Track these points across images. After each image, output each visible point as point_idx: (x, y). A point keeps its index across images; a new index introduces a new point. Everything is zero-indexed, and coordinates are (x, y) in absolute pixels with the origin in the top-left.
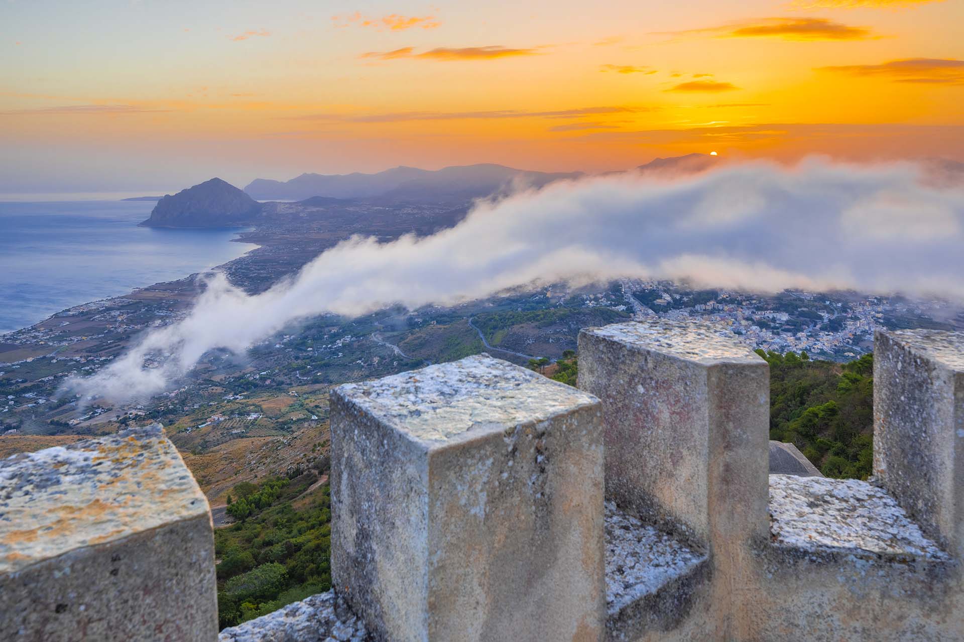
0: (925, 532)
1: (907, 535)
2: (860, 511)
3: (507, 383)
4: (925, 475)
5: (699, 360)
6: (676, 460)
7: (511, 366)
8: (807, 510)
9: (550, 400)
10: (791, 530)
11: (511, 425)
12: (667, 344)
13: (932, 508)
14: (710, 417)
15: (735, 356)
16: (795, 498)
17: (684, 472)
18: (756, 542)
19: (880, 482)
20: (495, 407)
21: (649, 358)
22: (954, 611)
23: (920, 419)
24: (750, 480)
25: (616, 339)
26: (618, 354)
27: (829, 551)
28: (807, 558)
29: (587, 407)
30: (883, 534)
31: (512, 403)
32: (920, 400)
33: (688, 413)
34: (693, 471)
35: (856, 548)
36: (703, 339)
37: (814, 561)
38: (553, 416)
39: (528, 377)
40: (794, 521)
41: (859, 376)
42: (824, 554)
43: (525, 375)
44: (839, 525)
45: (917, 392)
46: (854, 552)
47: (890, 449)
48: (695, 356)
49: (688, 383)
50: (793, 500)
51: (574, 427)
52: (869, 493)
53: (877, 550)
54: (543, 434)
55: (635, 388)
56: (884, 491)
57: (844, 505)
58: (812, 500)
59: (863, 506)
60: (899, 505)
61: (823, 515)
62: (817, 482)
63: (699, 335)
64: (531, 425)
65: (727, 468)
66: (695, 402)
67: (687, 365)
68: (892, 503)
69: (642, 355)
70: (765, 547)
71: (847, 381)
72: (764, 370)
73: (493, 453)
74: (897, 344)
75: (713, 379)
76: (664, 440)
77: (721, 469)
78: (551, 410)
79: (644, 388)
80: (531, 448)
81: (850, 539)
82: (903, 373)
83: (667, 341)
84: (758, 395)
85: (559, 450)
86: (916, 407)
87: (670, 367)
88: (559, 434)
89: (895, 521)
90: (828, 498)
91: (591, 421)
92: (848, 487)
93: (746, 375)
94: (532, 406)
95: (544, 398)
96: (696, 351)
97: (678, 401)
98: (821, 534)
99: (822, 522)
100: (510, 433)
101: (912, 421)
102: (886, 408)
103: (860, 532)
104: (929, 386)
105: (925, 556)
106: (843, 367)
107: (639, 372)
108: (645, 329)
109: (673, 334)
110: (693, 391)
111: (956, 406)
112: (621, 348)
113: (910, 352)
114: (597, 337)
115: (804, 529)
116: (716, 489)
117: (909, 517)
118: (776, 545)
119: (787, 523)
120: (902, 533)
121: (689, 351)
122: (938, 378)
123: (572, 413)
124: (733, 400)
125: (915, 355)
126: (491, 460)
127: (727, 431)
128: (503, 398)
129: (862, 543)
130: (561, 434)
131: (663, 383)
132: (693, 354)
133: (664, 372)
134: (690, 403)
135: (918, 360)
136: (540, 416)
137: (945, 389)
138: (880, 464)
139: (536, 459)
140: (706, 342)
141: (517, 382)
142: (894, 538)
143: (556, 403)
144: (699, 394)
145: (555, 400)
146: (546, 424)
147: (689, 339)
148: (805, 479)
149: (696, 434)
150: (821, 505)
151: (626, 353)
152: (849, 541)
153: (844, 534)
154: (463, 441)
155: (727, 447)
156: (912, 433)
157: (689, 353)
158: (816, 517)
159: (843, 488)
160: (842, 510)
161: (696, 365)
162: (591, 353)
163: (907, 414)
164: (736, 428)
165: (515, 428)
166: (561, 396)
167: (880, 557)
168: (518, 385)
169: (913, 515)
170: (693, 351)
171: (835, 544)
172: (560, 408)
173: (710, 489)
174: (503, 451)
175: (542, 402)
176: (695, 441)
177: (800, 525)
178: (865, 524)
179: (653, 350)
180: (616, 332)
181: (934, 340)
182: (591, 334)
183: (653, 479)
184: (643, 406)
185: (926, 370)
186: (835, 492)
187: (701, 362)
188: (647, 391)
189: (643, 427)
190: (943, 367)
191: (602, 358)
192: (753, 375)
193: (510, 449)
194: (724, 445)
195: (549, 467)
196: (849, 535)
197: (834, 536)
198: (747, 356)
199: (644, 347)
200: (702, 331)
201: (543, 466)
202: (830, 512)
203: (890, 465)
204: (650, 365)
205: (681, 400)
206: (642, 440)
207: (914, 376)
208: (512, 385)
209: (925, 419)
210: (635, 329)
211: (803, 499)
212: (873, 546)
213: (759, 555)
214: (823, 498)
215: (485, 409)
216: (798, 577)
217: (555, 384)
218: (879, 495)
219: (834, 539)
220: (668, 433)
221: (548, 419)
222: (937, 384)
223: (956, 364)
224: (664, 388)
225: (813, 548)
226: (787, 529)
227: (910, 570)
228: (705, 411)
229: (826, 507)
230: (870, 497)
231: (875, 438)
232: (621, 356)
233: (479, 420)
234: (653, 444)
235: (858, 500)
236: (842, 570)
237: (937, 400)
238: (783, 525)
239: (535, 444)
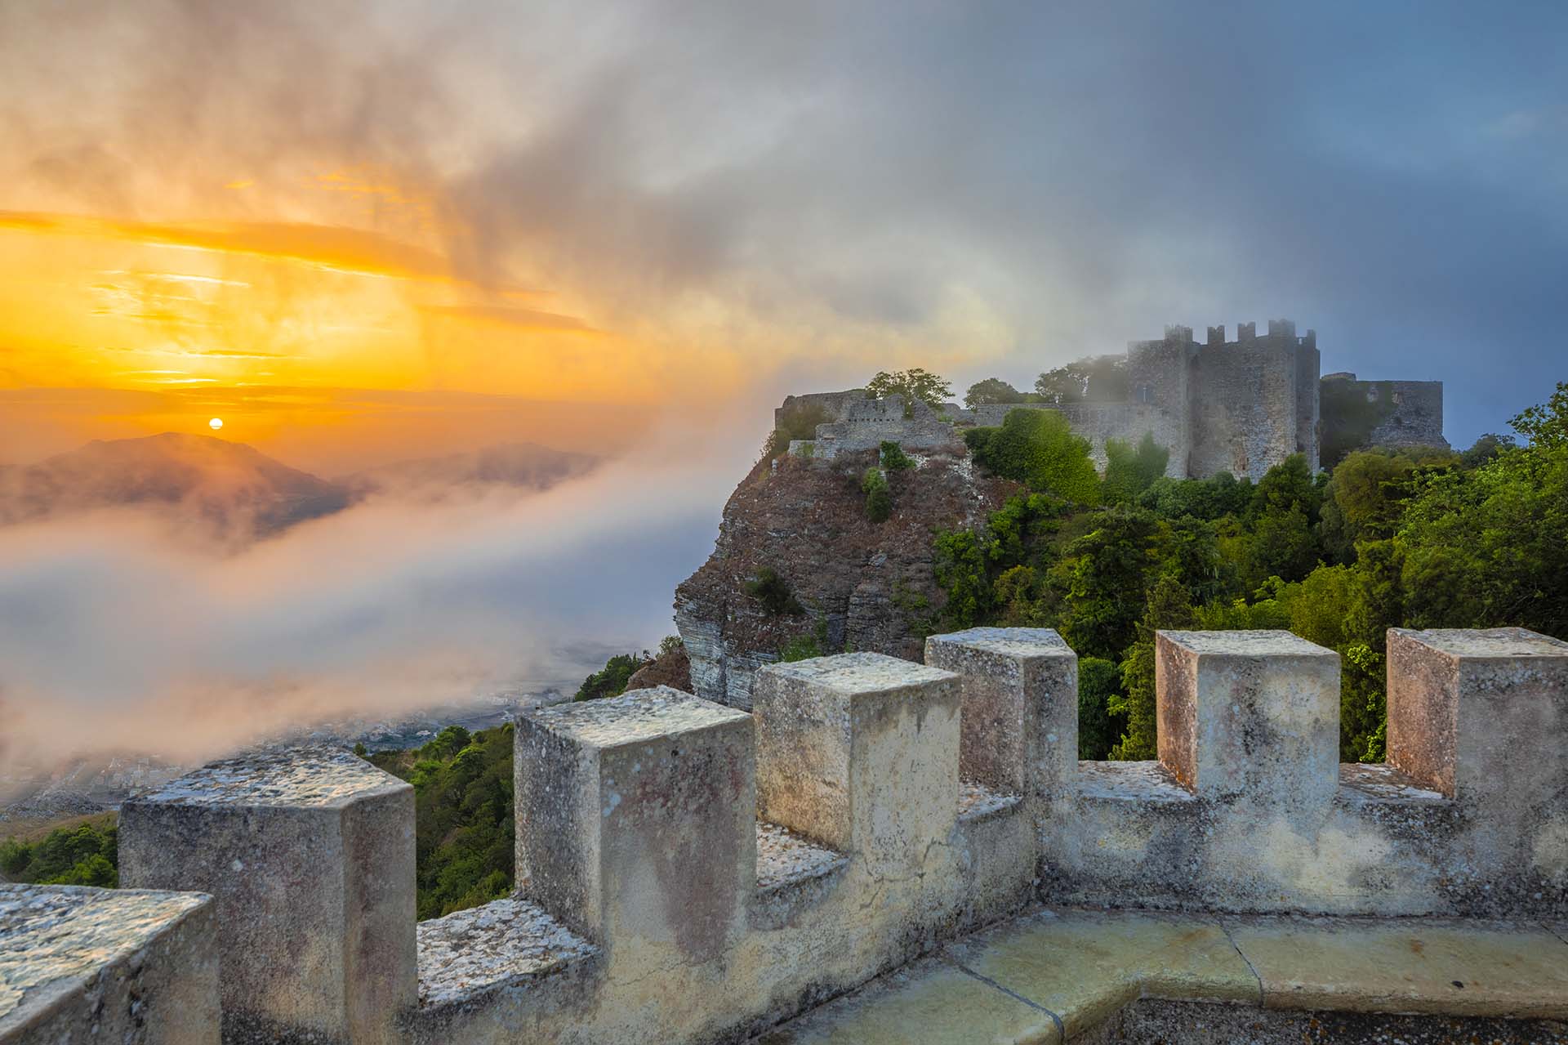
0: (573, 932)
1: (557, 942)
2: (509, 934)
3: (41, 916)
4: (573, 868)
5: (326, 804)
6: (296, 949)
7: (30, 888)
8: (452, 955)
9: (137, 918)
10: (439, 985)
11: (89, 972)
12: (272, 791)
13: (580, 902)
14: (346, 874)
15: (370, 786)
16: (435, 947)
17: (309, 961)
18: (402, 1016)
19: (524, 893)
20: (46, 957)
21: (250, 819)
22: (603, 1003)
23: (566, 808)
24: (394, 940)
25: (190, 802)
26: (197, 824)
27: (484, 992)
28: (461, 1010)
29: (197, 911)
30: (534, 950)
31: (72, 943)
32: (566, 787)
33: (314, 878)
34: (322, 955)
35: (511, 977)
36: (318, 772)
37: (469, 1011)
38: (151, 939)
39: (74, 898)
40: (441, 973)
41: (437, 763)
42: (479, 998)
43: (67, 895)
44: (490, 958)
45: (563, 778)
46: (510, 982)
47: (534, 851)
48: (319, 799)
49: (313, 839)
50: (434, 949)
51: (180, 944)
52: (514, 910)
53: (532, 970)
54: (140, 969)
55: (228, 867)
56: (530, 902)
57: (491, 933)
58: (455, 941)
59: (511, 927)
60: (546, 913)
61: (470, 954)
62: (457, 918)
63: (311, 767)
64: (123, 962)
65: (367, 934)
66: (324, 861)
67: (311, 813)
68: (539, 913)
69: (238, 816)
70: (414, 1017)
71: (421, 773)
72: (409, 796)
73: (70, 1023)
74: (541, 727)
75: (348, 824)
76: (277, 926)
77: (359, 938)
78: (145, 931)
79: (243, 862)
80: (122, 996)
81: (504, 969)
82: (548, 760)
83: (269, 787)
84: (403, 829)
85: (161, 985)
86: (562, 795)
87: (285, 822)
88: (160, 962)
89: (545, 931)
90: (472, 933)
91: (202, 930)
92: (492, 911)
93: (387, 808)
94: (111, 935)
95: (123, 919)
96: (317, 791)
97: (300, 866)
98: (472, 976)
99: (472, 963)
100: (91, 985)
101: (558, 812)
102: (529, 804)
103: (513, 957)
104: (575, 769)
105: (577, 956)
106: (416, 754)
107: (235, 841)
108: (228, 776)
109: (273, 774)
110: (321, 847)
111: (602, 785)
112: (201, 814)
113: (554, 735)
114: (157, 806)
115: (453, 979)
116: (354, 966)
117: (558, 921)
118: (427, 1009)
119: (433, 980)
120: (553, 942)
121: (307, 794)
122: (584, 758)
123: (177, 926)
124: (372, 844)
125: (560, 738)
126: (68, 1034)
127: (365, 887)
128: (49, 940)
129: (516, 968)
130: (163, 962)
131: (275, 847)
132: (315, 796)
133: (276, 832)
134: (317, 864)
135: (564, 743)
136: (129, 944)
137: (591, 769)
138: (524, 872)
139: (130, 1010)
140: (325, 777)
141: (59, 910)
142: (547, 951)
143: (148, 920)
144: (329, 849)
145: (143, 916)
146: (143, 954)
147: (301, 777)
148: (442, 920)
149: (326, 904)
150: (466, 944)
151: (211, 818)
152: (504, 972)
153: (497, 968)
154: (20, 1022)
155: (365, 907)
156: (559, 826)
157: (308, 797)
158: (464, 960)
159: (487, 915)
160: (490, 940)
161: (325, 811)
162: (146, 834)
163: (552, 806)
164: (376, 879)
165: (99, 974)
166: (149, 908)
167: (535, 975)
168: (64, 913)
169: (561, 918)
170: (313, 792)
171: (490, 981)
172: (157, 925)
173: (346, 970)
174: (84, 1016)
175: (122, 926)
176: (325, 913)
177: (448, 975)
178: (515, 947)
179: (257, 804)
180: (184, 791)
181: (575, 716)
182: (144, 803)
183: (259, 988)
184: (242, 889)
185: (572, 753)
186: (480, 922)
187: (332, 806)
188: (249, 865)
189: (242, 920)
190: (588, 745)
191: (167, 837)
192: (396, 805)
193: (94, 1008)
194: (362, 906)
195: (148, 1016)
196: (502, 965)
197: (487, 973)
198: (384, 782)
199: (240, 804)
200: (313, 761)
201: (140, 1015)
202: (478, 948)
203: (535, 870)
204: (253, 827)
205: (303, 864)
206: (241, 939)
207: (559, 760)
208: (53, 917)
209: (572, 806)
210: (213, 779)
211: (446, 944)
212: (527, 967)
213: (406, 1032)
214: (467, 934)
215: (30, 966)
216: (451, 1038)
217: (130, 894)
218: (524, 909)
219: (488, 976)
220: (282, 916)
221: (145, 945)
222: (583, 764)
223: (599, 739)
224: (276, 854)
225: (467, 996)
226: (436, 986)
227: (563, 978)
228: (340, 870)
229: (472, 944)
230: (516, 914)
231: (517, 844)
232: (201, 825)
233: (32, 984)
234: (259, 937)
235: (505, 922)
236: (498, 1008)
237: (584, 783)
238: (428, 983)
239: (129, 988)
